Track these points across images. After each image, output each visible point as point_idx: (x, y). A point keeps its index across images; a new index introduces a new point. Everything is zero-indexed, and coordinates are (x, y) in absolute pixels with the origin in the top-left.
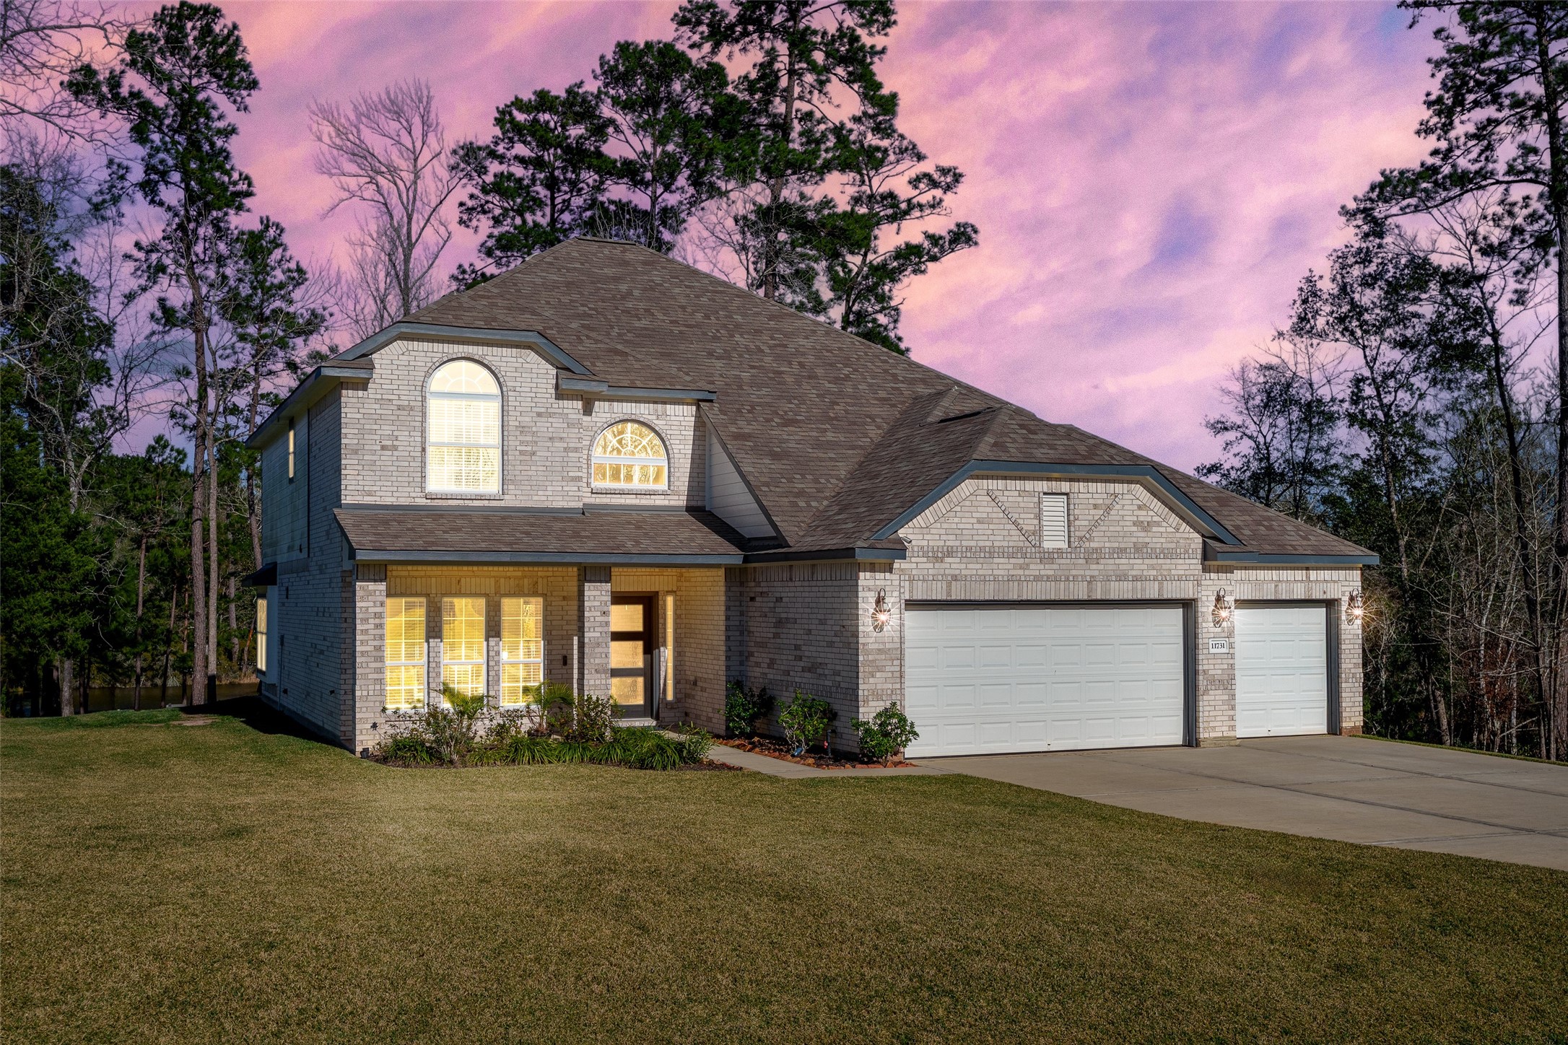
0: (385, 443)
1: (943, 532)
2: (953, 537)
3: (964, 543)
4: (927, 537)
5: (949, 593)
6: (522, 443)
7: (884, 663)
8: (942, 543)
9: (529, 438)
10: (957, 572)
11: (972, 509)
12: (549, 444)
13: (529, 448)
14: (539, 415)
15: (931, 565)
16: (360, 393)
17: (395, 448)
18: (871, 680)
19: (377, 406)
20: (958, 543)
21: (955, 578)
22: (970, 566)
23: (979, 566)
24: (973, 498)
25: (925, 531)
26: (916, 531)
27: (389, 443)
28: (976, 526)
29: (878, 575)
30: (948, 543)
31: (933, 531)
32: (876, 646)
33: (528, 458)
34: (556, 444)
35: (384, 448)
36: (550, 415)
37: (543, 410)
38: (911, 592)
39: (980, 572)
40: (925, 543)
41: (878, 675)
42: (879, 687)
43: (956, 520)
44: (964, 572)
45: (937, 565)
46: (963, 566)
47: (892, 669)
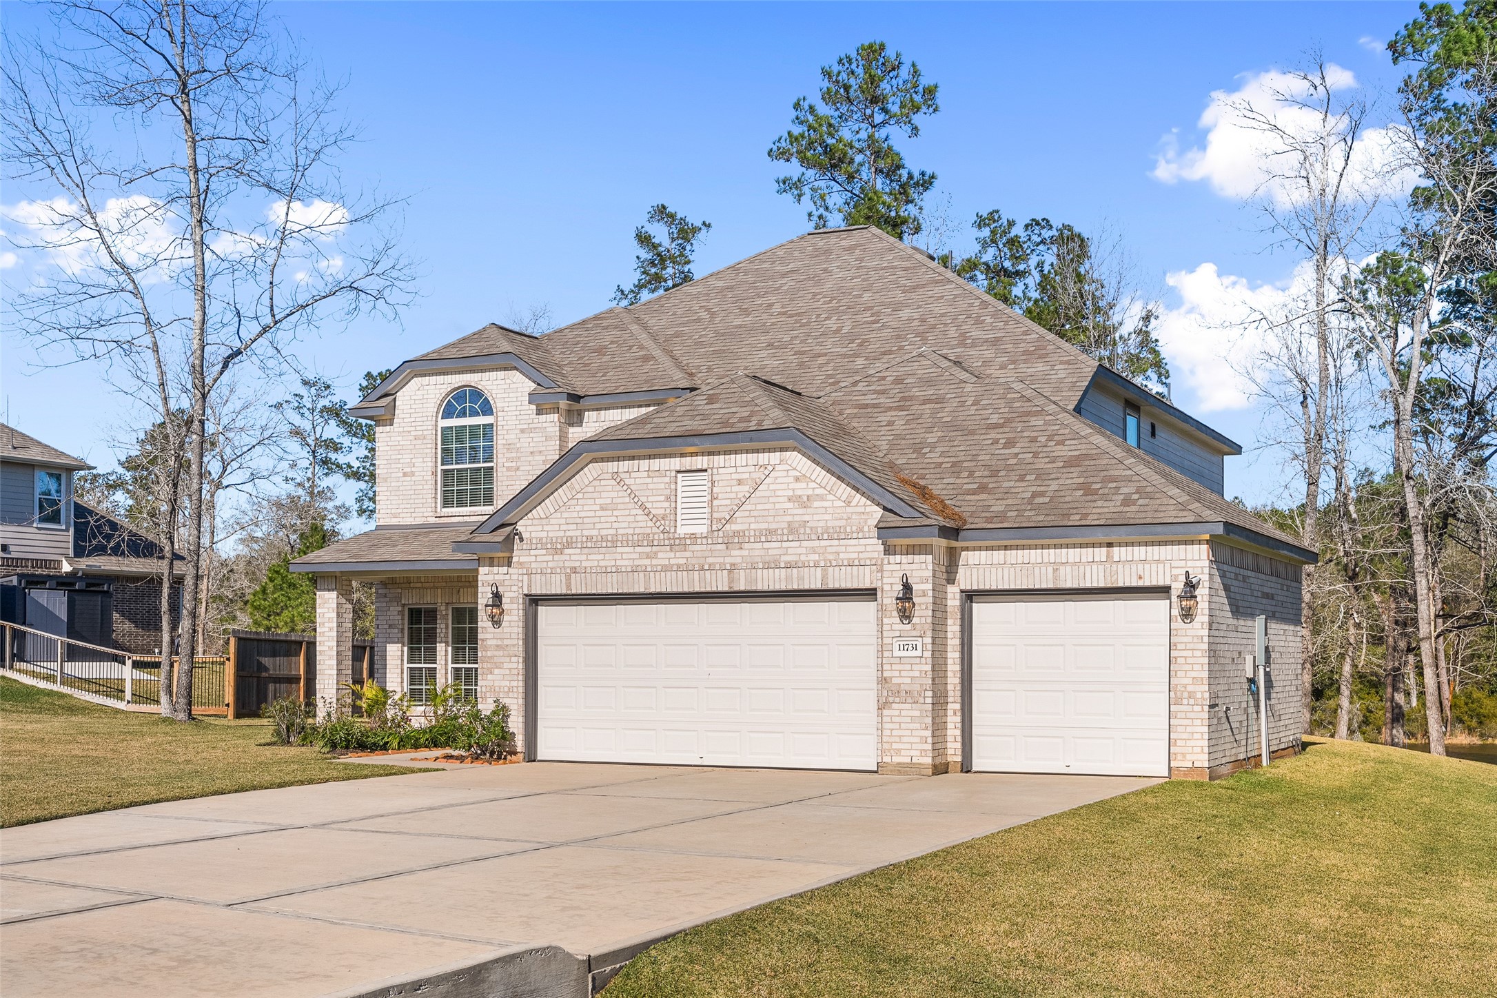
0: (405, 470)
1: (563, 521)
2: (574, 527)
3: (586, 533)
4: (546, 528)
5: (569, 586)
6: (508, 459)
7: (502, 660)
8: (562, 534)
9: (514, 455)
10: (578, 564)
11: (595, 495)
12: (530, 458)
13: (514, 464)
14: (522, 431)
15: (550, 558)
16: (388, 428)
17: (413, 474)
18: (490, 677)
19: (400, 438)
20: (578, 533)
21: (574, 570)
22: (590, 557)
23: (601, 557)
24: (597, 483)
25: (544, 522)
26: (535, 522)
27: (408, 470)
28: (598, 514)
29: (495, 569)
30: (568, 534)
31: (552, 521)
32: (494, 642)
33: (513, 473)
34: (537, 458)
35: (405, 475)
36: (531, 430)
37: (526, 426)
38: (530, 586)
39: (602, 563)
40: (544, 534)
41: (496, 671)
42: (497, 684)
43: (578, 508)
44: (584, 564)
45: (556, 557)
46: (584, 557)
47: (510, 666)
